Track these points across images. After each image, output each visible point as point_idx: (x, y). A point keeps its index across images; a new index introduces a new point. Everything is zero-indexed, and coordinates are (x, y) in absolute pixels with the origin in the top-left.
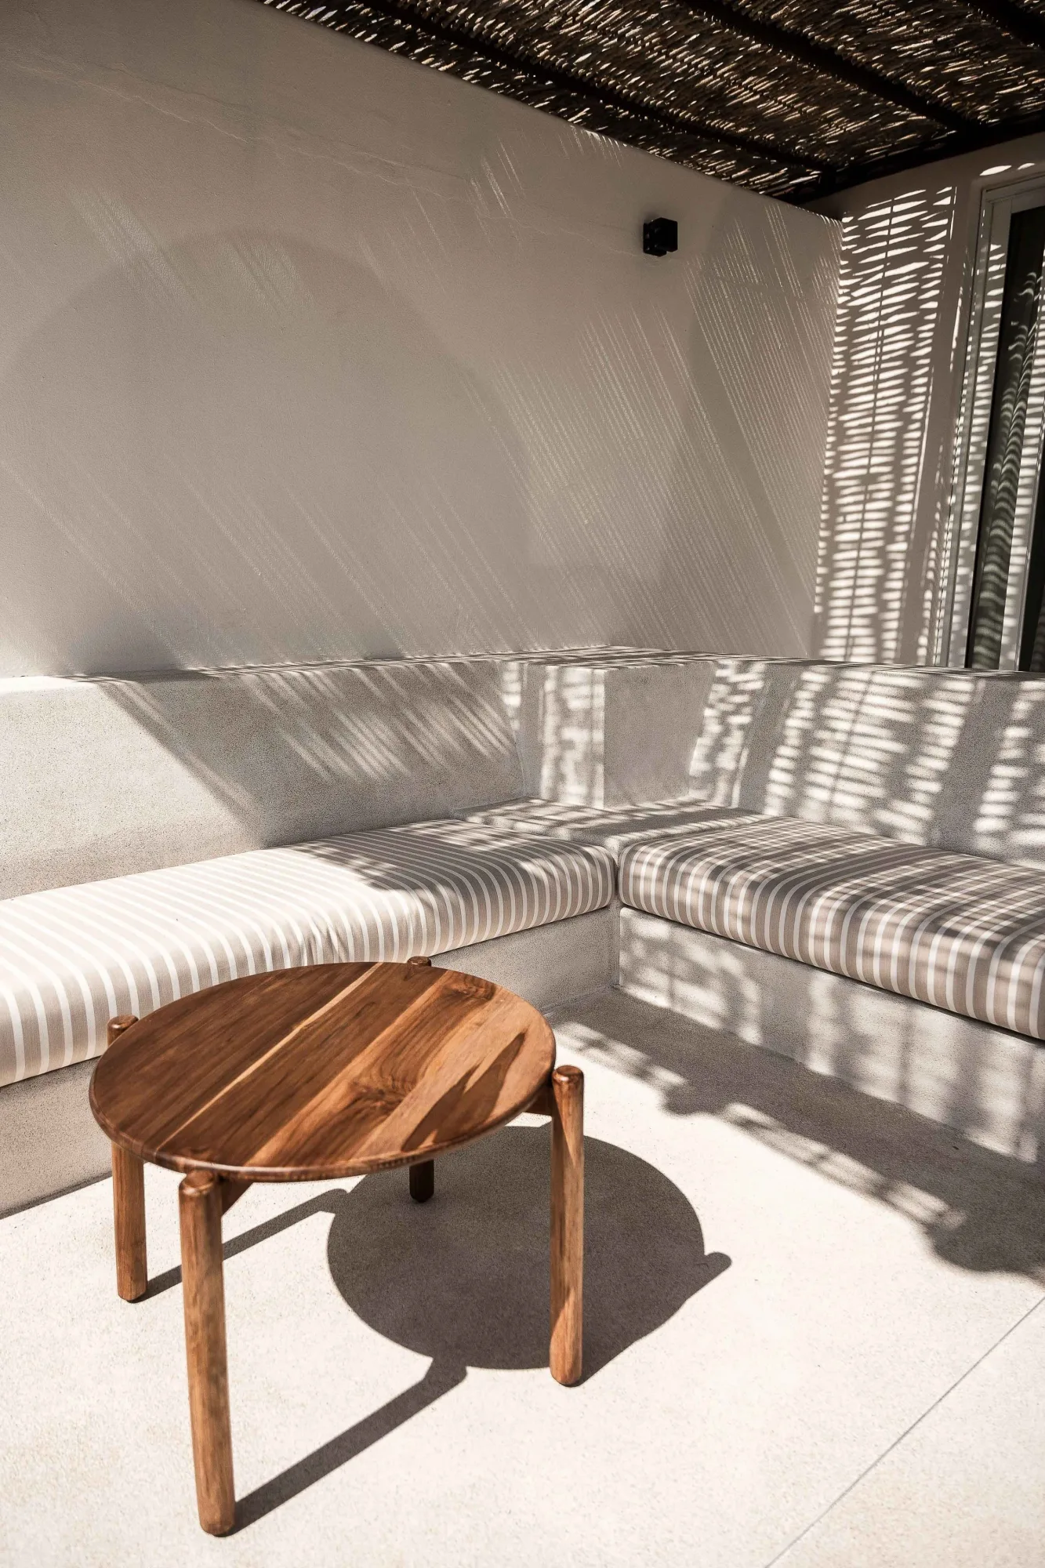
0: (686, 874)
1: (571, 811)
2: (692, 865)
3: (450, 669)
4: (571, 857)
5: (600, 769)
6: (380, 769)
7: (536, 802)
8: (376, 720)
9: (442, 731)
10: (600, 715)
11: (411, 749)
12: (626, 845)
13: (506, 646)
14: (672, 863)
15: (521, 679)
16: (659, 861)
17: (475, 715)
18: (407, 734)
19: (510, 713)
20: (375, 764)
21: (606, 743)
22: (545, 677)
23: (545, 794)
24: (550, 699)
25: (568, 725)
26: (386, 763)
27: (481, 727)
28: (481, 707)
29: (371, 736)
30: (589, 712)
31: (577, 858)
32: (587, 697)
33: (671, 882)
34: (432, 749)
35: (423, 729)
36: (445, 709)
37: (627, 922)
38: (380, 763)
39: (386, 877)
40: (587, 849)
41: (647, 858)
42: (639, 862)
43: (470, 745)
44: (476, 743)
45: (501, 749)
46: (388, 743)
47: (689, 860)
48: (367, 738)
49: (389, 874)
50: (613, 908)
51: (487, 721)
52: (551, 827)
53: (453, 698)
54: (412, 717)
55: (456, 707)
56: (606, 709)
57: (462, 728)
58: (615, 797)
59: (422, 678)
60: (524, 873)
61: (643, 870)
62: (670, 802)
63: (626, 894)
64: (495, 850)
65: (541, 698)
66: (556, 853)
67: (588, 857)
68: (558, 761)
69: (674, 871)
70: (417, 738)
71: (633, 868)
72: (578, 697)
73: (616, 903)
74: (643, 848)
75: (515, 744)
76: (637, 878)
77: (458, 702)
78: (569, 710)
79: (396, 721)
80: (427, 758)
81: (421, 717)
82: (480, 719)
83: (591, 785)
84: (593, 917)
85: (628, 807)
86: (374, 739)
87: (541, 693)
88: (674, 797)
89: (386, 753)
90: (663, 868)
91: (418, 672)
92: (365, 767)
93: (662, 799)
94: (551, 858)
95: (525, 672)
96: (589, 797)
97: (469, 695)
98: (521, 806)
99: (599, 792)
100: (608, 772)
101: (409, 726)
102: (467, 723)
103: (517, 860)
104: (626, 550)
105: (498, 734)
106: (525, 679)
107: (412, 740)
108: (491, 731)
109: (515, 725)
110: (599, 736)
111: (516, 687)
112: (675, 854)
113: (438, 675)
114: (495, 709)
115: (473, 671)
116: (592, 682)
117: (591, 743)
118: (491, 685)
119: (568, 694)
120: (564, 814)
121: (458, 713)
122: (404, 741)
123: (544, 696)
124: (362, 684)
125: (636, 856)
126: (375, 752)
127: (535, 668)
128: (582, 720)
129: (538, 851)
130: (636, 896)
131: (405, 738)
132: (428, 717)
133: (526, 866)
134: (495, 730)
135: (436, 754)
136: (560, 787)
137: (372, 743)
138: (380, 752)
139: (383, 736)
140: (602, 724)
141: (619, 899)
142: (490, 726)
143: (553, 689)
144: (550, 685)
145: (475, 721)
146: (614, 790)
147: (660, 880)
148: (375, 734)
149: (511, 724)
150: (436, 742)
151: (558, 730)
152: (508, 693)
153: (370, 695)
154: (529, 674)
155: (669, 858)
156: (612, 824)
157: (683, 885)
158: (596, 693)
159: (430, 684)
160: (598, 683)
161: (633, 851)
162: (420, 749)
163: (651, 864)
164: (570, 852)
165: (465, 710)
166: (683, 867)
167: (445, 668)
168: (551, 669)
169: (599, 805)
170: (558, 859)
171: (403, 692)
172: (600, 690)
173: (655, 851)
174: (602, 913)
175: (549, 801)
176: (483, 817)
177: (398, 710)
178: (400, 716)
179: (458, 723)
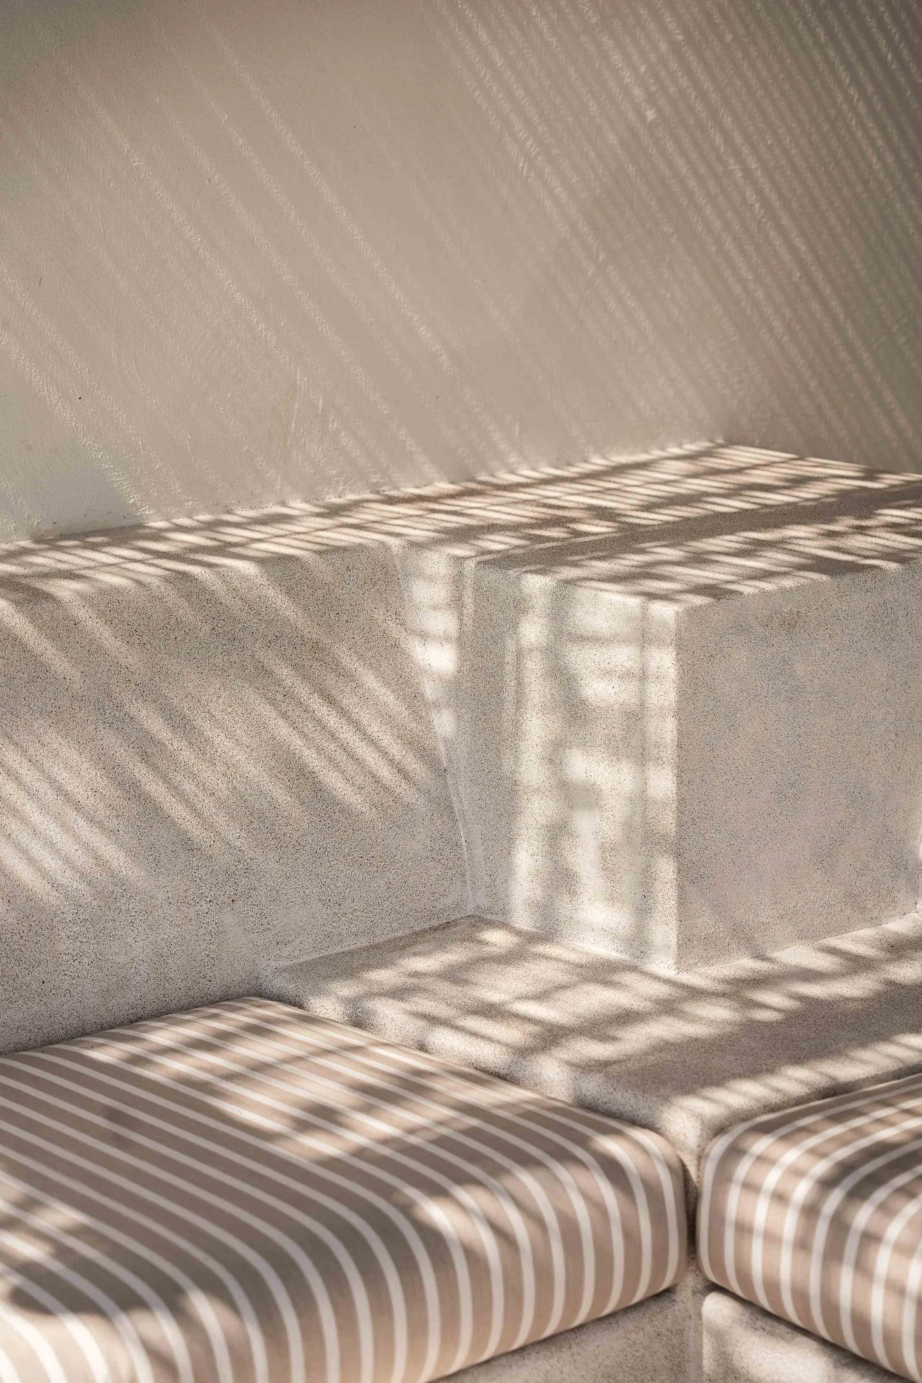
0: (870, 1238)
1: (586, 980)
2: (886, 1210)
3: (262, 581)
4: (564, 1173)
5: (666, 869)
6: (66, 878)
7: (497, 939)
8: (54, 739)
9: (241, 756)
10: (665, 730)
11: (151, 812)
12: (719, 1130)
13: (429, 470)
14: (835, 1198)
15: (456, 603)
16: (802, 1191)
17: (330, 700)
18: (141, 772)
19: (430, 690)
20: (52, 864)
21: (681, 801)
22: (520, 606)
23: (523, 920)
24: (534, 667)
25: (584, 745)
26: (82, 859)
27: (348, 735)
28: (348, 676)
29: (43, 788)
30: (635, 717)
31: (582, 1176)
32: (627, 675)
33: (833, 1254)
34: (207, 805)
35: (186, 755)
36: (250, 695)
37: (719, 1336)
38: (67, 860)
39: (57, 1267)
40: (612, 1146)
41: (772, 1179)
42: (751, 1187)
43: (318, 789)
44: (334, 781)
45: (403, 789)
46: (90, 802)
47: (881, 1194)
48: (32, 795)
49: (62, 1252)
50: (685, 1295)
51: (365, 717)
52: (524, 1052)
53: (270, 659)
54: (156, 726)
55: (279, 683)
56: (680, 713)
57: (297, 743)
58: (707, 940)
59: (184, 611)
60: (433, 1238)
61: (761, 1212)
62: (859, 940)
63: (717, 1263)
64: (360, 1153)
65: (510, 658)
66: (527, 1161)
67: (613, 1170)
68: (557, 833)
69: (839, 1225)
70: (167, 780)
71: (734, 1200)
72: (607, 673)
73: (691, 1282)
74: (762, 1145)
75: (440, 772)
76: (743, 1229)
77: (283, 671)
78: (583, 702)
79: (109, 739)
80: (197, 832)
81: (181, 724)
82: (343, 713)
83: (643, 909)
84: (628, 1323)
85: (744, 964)
86: (51, 795)
87: (511, 645)
88: (874, 921)
89: (82, 825)
90: (810, 1211)
91: (172, 597)
92: (25, 873)
93: (841, 929)
94: (508, 1183)
95: (469, 582)
96: (639, 942)
97: (316, 647)
98: (454, 956)
99: (664, 931)
100: (689, 877)
101: (148, 749)
102: (309, 727)
103: (412, 1193)
104: (763, 181)
105: (396, 750)
106: (468, 599)
107: (154, 788)
108: (372, 742)
109: (444, 723)
110: (663, 783)
111: (443, 622)
112: (845, 1169)
113: (227, 599)
114: (386, 684)
115: (329, 579)
116: (644, 636)
117: (641, 800)
118: (379, 615)
119: (582, 659)
120: (568, 995)
121: (283, 701)
122: (132, 790)
123: (519, 655)
124: (15, 641)
125: (743, 1168)
126: (52, 830)
127: (493, 576)
128: (619, 734)
129: (474, 1157)
130: (744, 1276)
131: (135, 785)
132: (200, 721)
133: (437, 1213)
134: (387, 740)
135: (221, 820)
136: (564, 905)
137: (44, 808)
138: (65, 827)
139: (73, 785)
140: (669, 753)
141: (699, 1269)
142: (374, 729)
143: (543, 641)
144: (532, 631)
145: (333, 721)
146: (706, 922)
147: (802, 1245)
148: (52, 781)
149: (434, 715)
150: (222, 788)
151: (555, 755)
152: (424, 636)
153: (39, 672)
154: (477, 589)
155: (827, 1184)
156: (694, 1043)
157: (863, 1269)
158: (653, 666)
159: (207, 628)
160: (661, 643)
161: (735, 1152)
162: (178, 811)
163: (780, 1198)
164: (564, 1157)
165: (303, 691)
166: (863, 1216)
167: (245, 578)
168: (536, 584)
169: (664, 965)
170: (528, 1182)
171: (132, 659)
172: (664, 661)
173: (791, 1155)
174: (655, 1307)
175: (533, 938)
176: (346, 1001)
177: (120, 707)
178: (122, 723)
179: (282, 730)
